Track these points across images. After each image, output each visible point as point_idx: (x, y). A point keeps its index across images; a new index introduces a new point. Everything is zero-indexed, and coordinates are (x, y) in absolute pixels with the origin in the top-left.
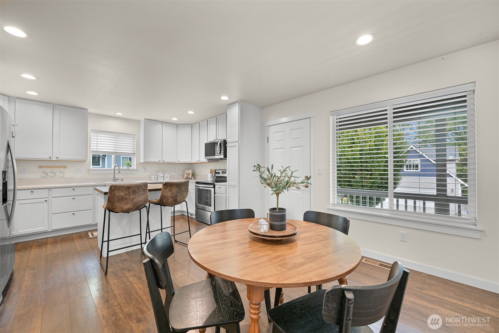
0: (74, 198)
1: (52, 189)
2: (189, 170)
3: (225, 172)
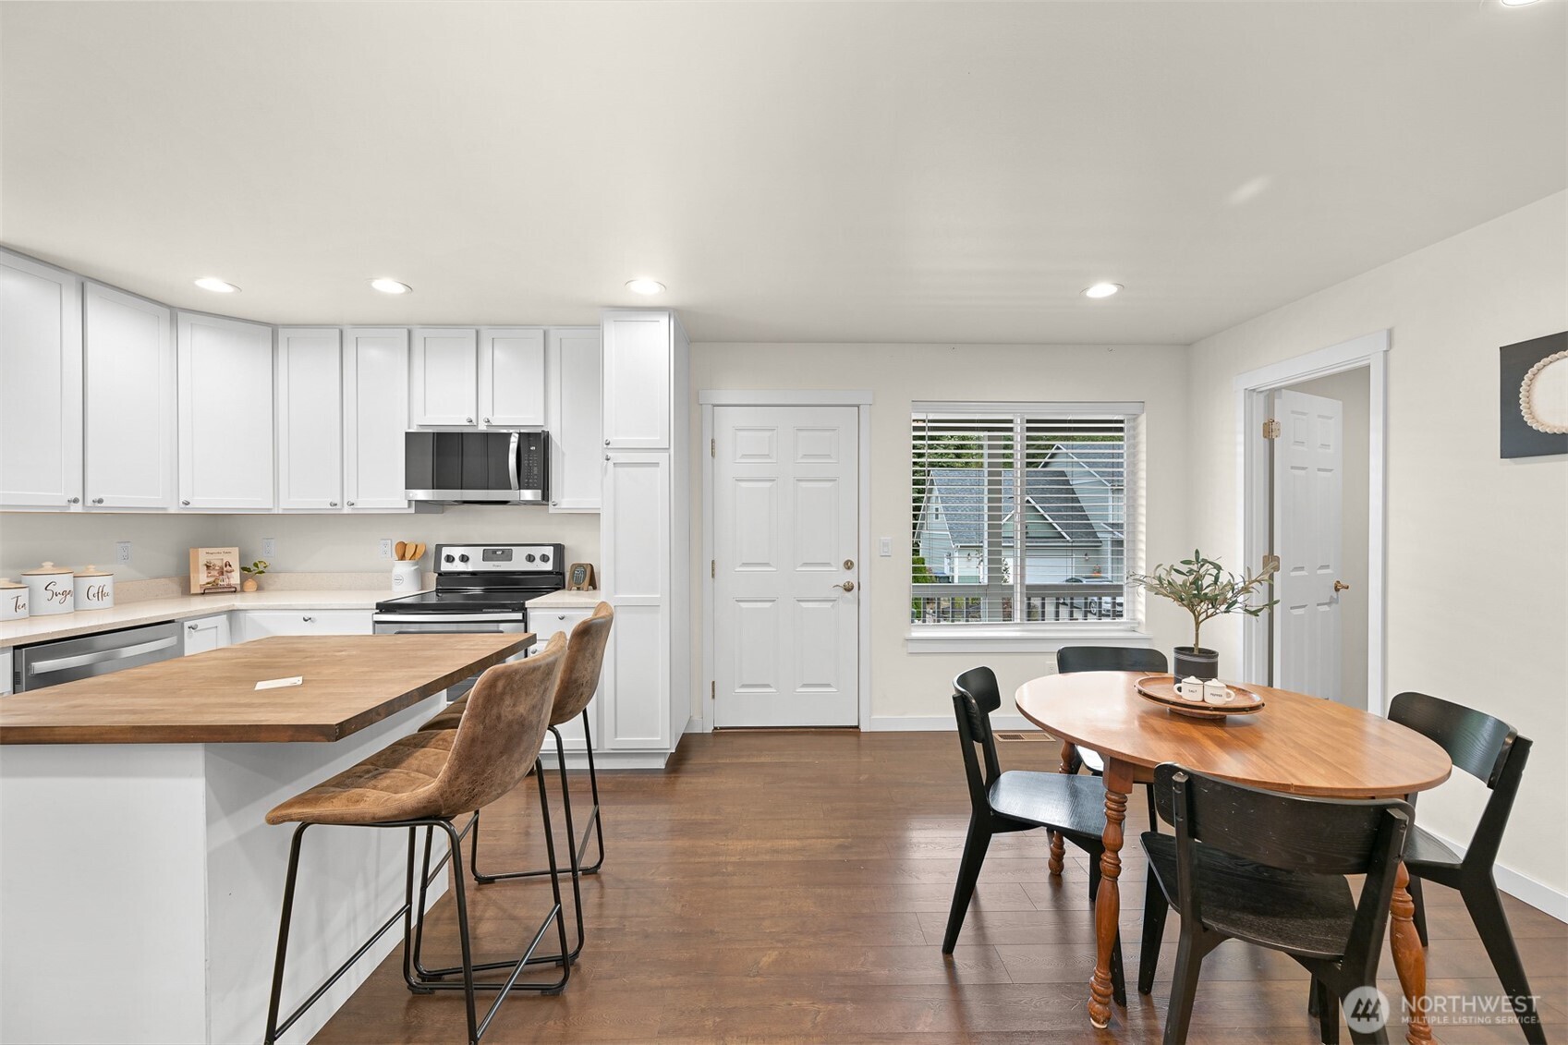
2: (220, 550)
3: (500, 553)
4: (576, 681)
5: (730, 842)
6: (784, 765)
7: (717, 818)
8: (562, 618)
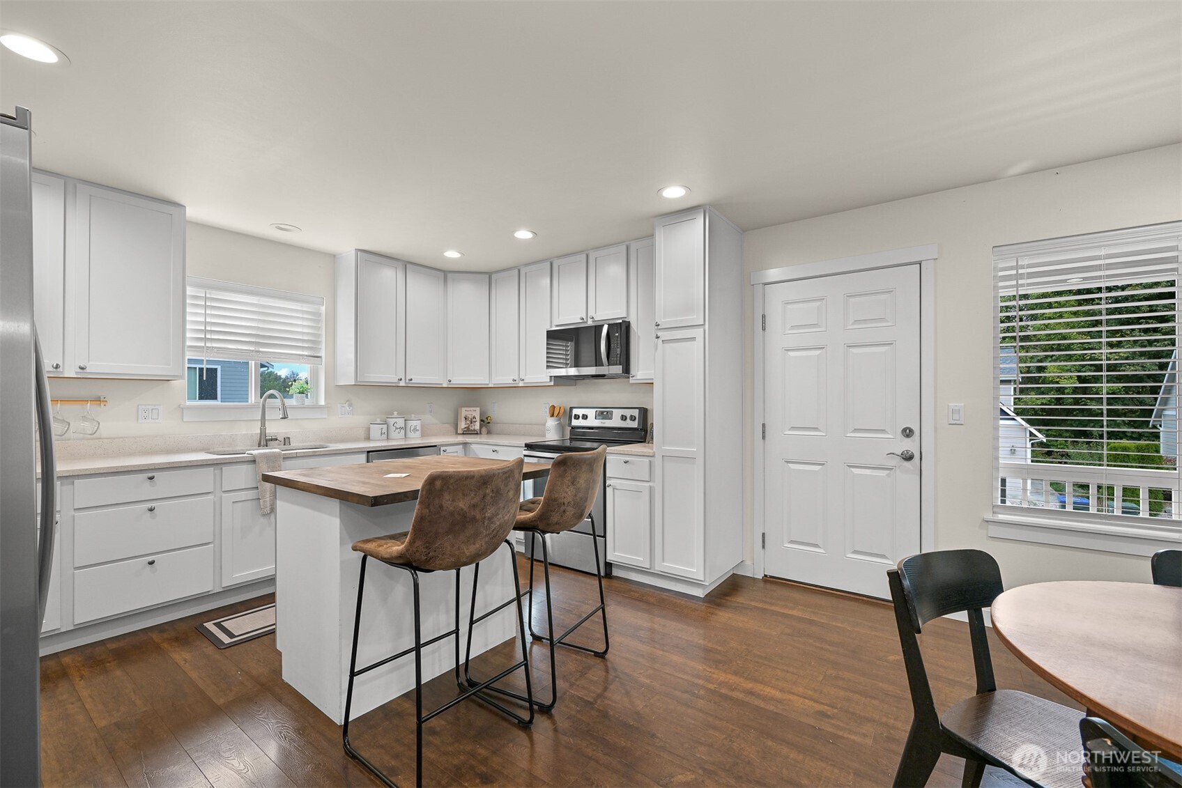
0: (151, 510)
1: (76, 481)
2: (472, 409)
3: (605, 413)
4: (555, 500)
5: (717, 671)
6: (811, 622)
7: (719, 648)
8: (626, 462)
